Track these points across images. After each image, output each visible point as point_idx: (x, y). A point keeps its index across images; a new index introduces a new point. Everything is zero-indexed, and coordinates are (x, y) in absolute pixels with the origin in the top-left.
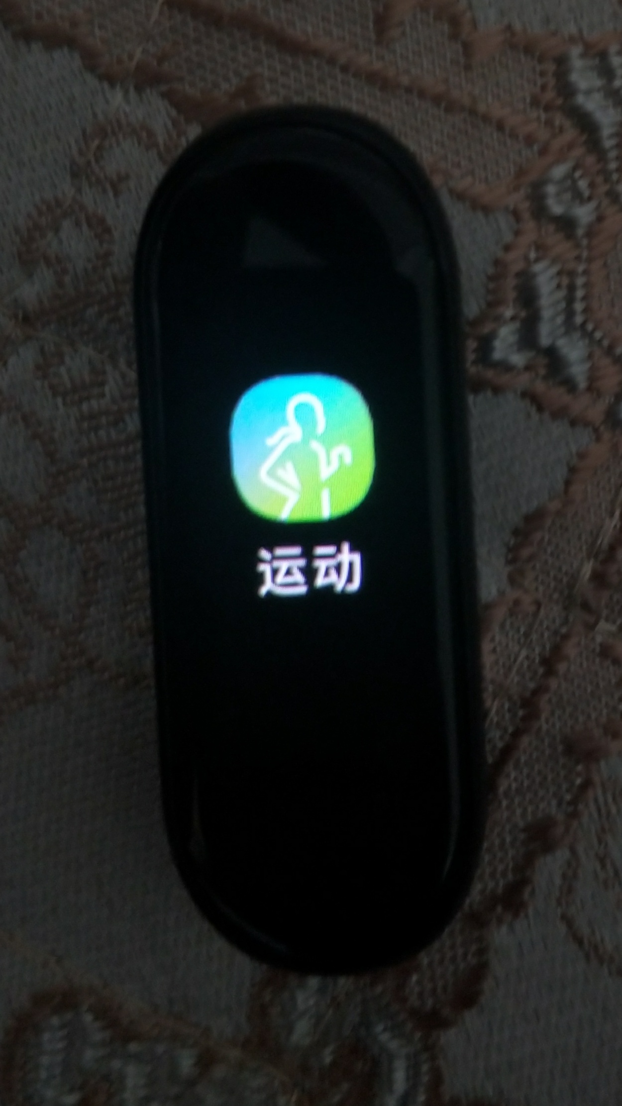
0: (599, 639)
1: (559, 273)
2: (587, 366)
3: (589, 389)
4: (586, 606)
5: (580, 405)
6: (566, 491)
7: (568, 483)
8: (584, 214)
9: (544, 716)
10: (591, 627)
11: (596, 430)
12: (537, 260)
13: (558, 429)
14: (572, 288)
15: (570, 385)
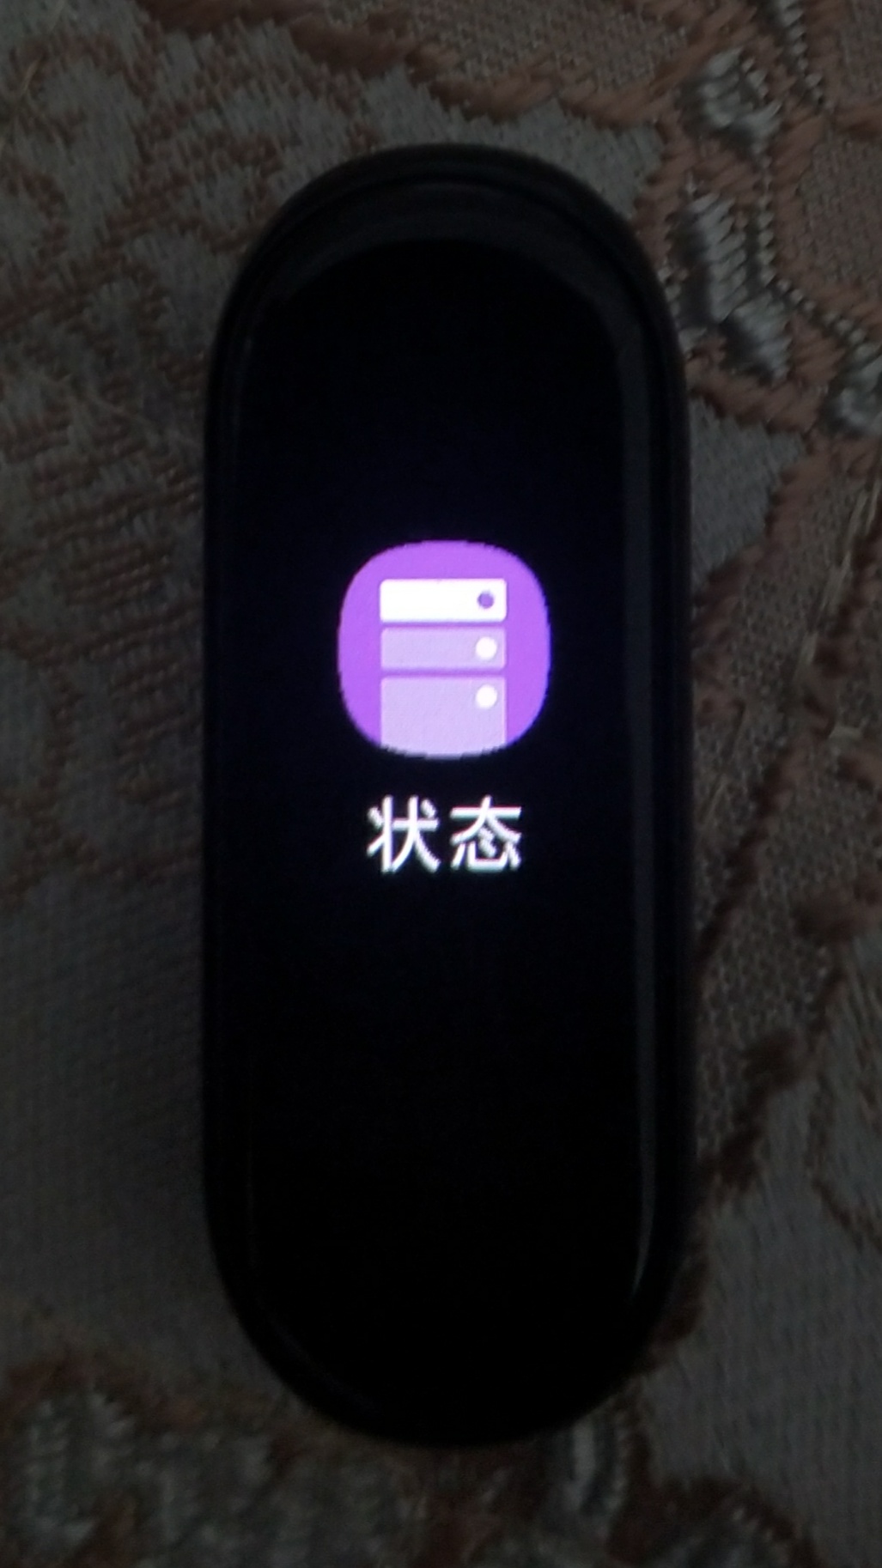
0: (836, 752)
1: (732, 211)
2: (784, 344)
3: (791, 376)
4: (811, 703)
5: (777, 403)
6: (769, 531)
7: (770, 519)
8: (761, 122)
9: (762, 877)
10: (822, 735)
11: (806, 437)
12: (698, 195)
13: (749, 440)
14: (752, 231)
15: (762, 374)
